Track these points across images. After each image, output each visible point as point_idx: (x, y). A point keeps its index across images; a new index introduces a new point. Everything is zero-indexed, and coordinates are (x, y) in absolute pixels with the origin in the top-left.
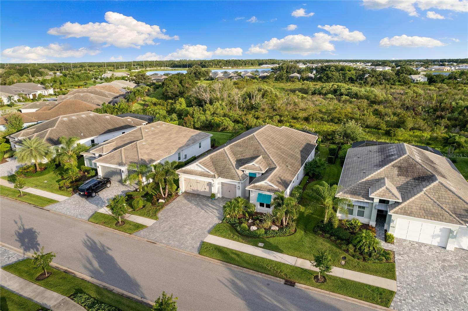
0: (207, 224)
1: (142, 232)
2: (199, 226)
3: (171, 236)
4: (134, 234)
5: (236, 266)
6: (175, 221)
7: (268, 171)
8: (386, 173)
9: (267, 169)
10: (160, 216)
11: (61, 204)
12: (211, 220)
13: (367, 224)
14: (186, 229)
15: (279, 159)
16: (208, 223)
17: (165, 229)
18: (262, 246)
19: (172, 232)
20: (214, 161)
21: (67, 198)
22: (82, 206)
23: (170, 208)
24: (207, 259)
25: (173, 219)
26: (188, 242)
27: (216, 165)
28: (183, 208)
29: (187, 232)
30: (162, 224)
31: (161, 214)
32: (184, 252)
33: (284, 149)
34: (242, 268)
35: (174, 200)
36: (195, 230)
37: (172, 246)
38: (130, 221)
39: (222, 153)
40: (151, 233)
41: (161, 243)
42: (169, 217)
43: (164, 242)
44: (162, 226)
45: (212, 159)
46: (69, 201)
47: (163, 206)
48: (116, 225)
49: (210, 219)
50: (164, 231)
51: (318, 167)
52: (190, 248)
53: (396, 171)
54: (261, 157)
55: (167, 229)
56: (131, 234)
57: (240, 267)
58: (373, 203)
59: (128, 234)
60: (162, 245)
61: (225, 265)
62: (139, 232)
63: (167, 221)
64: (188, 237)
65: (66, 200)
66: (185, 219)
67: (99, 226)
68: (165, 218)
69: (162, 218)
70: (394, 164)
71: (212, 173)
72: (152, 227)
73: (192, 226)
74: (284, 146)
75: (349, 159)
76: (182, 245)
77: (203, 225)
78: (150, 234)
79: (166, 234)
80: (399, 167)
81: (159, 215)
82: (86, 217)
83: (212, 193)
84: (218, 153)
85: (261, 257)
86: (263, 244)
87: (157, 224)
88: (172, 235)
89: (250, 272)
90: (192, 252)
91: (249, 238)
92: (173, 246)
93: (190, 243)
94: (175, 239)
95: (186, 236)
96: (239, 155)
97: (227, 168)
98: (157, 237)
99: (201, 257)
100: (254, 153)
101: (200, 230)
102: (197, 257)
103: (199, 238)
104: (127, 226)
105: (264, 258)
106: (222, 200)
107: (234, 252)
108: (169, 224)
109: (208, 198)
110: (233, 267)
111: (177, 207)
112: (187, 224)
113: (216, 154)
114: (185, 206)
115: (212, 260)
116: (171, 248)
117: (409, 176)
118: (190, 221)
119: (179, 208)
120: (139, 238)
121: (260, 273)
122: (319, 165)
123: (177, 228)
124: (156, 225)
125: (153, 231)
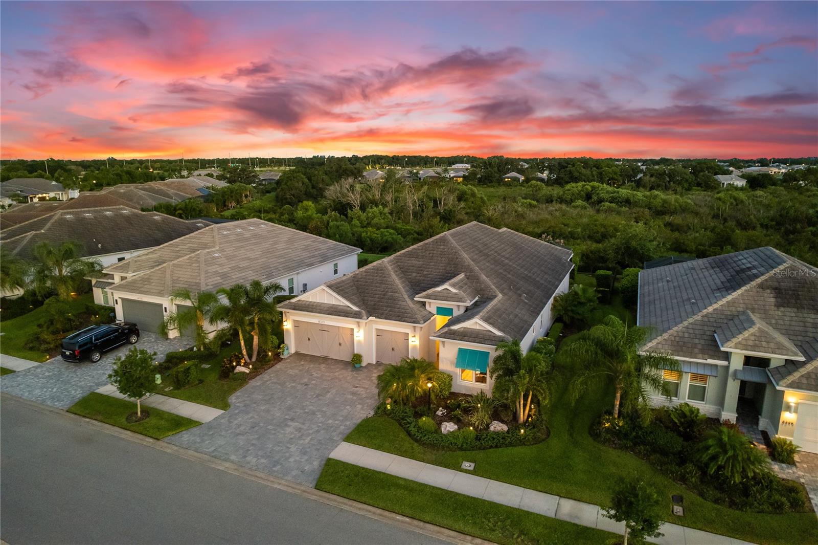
0: (341, 418)
1: (185, 436)
2: (321, 423)
3: (253, 445)
4: (166, 440)
5: (407, 519)
6: (268, 411)
7: (478, 303)
8: (747, 302)
9: (477, 298)
10: (234, 401)
11: (18, 376)
12: (350, 410)
13: (716, 417)
14: (288, 430)
15: (502, 282)
16: (342, 416)
17: (242, 428)
18: (469, 468)
19: (256, 436)
20: (361, 285)
21: (36, 364)
22: (62, 381)
23: (258, 384)
24: (335, 501)
25: (263, 408)
26: (292, 460)
27: (364, 292)
28: (289, 385)
29: (292, 436)
30: (236, 419)
31: (237, 397)
32: (280, 484)
33: (510, 266)
34: (421, 524)
35: (270, 368)
36: (311, 432)
37: (251, 469)
38: (163, 411)
39: (377, 270)
40: (206, 438)
41: (226, 460)
42: (255, 403)
43: (233, 457)
44: (236, 422)
45: (357, 281)
46: (39, 370)
47: (244, 379)
48: (127, 419)
49: (348, 407)
50: (239, 434)
51: (581, 304)
52: (294, 473)
53: (770, 298)
54: (462, 276)
55: (245, 429)
56: (158, 439)
57: (416, 522)
58: (727, 368)
59: (151, 440)
60: (228, 465)
61: (381, 515)
62: (180, 435)
63: (248, 413)
64: (293, 448)
65: (33, 369)
66: (290, 408)
67: (88, 422)
68: (245, 406)
69: (238, 405)
70: (762, 283)
71: (355, 308)
72: (210, 426)
73: (303, 424)
74: (510, 261)
75: (646, 287)
76: (275, 466)
77: (330, 421)
78: (203, 441)
79: (241, 441)
80: (776, 289)
81: (233, 399)
82: (65, 404)
83: (355, 353)
84: (369, 269)
85: (468, 497)
86: (473, 465)
87: (223, 418)
88: (254, 442)
89: (442, 533)
90: (300, 484)
91: (438, 451)
92: (254, 468)
93: (295, 461)
94: (260, 453)
95: (288, 445)
96: (414, 274)
97: (388, 299)
98: (220, 446)
99: (320, 496)
100: (448, 268)
101: (322, 432)
102: (309, 496)
103: (318, 450)
104: (152, 421)
105: (478, 498)
106: (376, 369)
107: (402, 482)
108: (252, 417)
109: (346, 364)
110: (398, 520)
111: (275, 383)
112: (292, 420)
113: (365, 272)
114: (294, 381)
115: (347, 505)
116: (250, 472)
117: (805, 306)
118: (302, 411)
119: (279, 384)
120: (176, 448)
121: (469, 538)
122: (583, 300)
123: (270, 427)
124: (222, 421)
125: (212, 434)
